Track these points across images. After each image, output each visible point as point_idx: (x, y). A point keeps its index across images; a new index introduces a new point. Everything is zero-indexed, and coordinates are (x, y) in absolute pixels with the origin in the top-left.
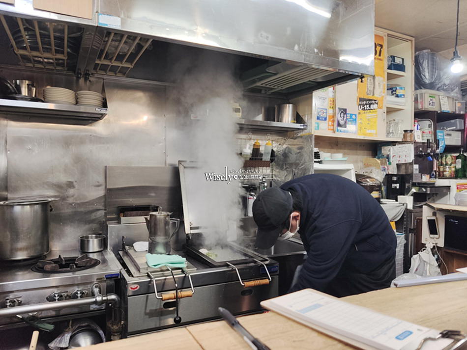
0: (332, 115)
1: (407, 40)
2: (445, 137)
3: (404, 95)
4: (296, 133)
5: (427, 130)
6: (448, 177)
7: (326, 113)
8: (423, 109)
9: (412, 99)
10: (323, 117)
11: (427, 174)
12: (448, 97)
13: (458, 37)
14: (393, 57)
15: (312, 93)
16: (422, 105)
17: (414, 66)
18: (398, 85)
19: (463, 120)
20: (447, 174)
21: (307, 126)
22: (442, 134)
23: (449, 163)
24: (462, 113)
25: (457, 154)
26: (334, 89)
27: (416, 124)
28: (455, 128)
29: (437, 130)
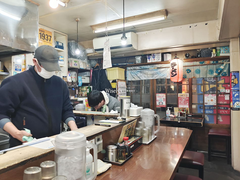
0: (24, 68)
1: (64, 35)
2: (82, 79)
3: (63, 60)
4: (4, 77)
5: (73, 76)
6: (84, 96)
7: (21, 67)
8: (72, 67)
9: (67, 62)
10: (19, 69)
11: (73, 96)
12: (83, 62)
13: (78, 39)
14: (58, 42)
15: (11, 57)
16: (71, 65)
17: (67, 47)
18: (60, 55)
19: (90, 72)
20: (84, 95)
21: (9, 74)
22: (81, 78)
23: (85, 90)
24: (89, 69)
25: (88, 87)
26: (25, 55)
27: (69, 74)
28: (86, 75)
29: (78, 77)
